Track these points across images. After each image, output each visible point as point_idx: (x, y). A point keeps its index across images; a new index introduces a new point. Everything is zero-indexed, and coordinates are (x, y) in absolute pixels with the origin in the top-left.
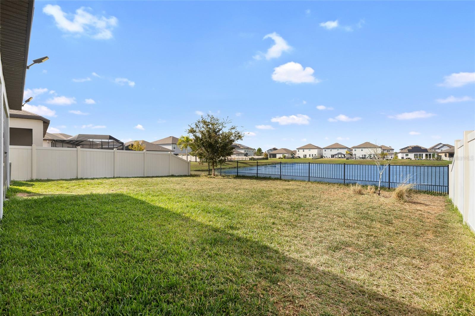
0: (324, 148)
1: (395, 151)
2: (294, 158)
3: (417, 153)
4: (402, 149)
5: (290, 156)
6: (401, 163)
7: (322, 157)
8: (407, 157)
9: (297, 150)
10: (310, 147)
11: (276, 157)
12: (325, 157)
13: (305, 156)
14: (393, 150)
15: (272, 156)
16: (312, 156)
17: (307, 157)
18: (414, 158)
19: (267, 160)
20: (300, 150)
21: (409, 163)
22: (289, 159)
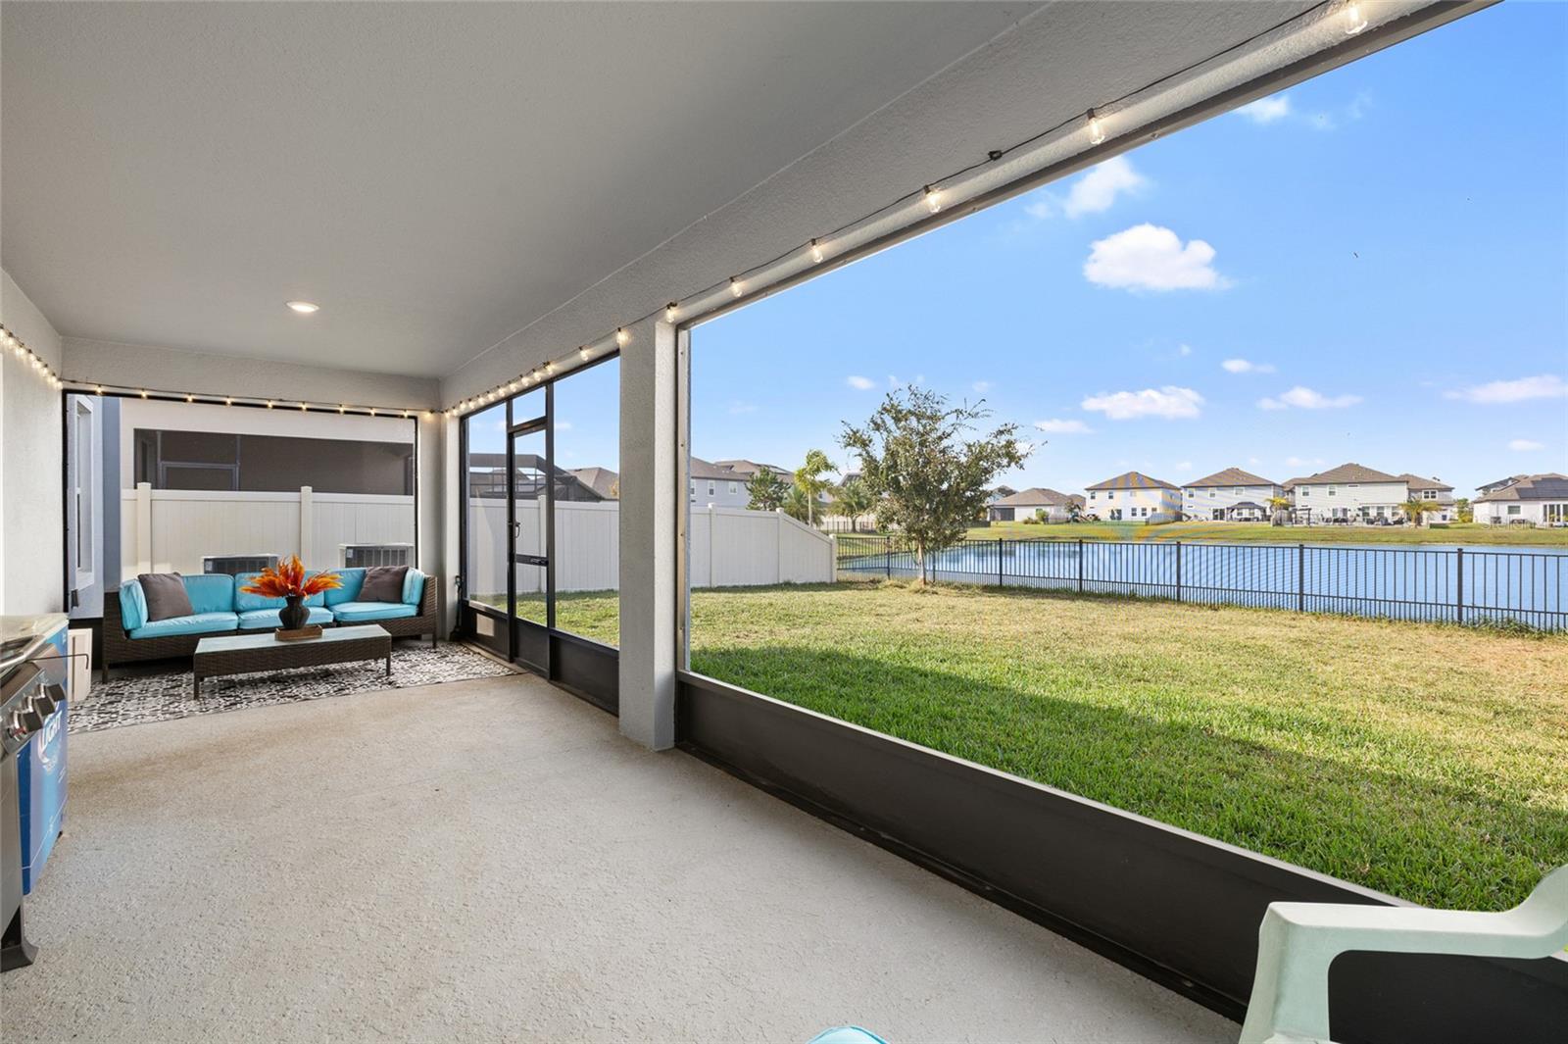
0: (1185, 487)
1: (1455, 495)
2: (1077, 521)
3: (1555, 503)
4: (1486, 488)
5: (1065, 514)
6: (1496, 537)
7: (1179, 517)
8: (1515, 516)
9: (1088, 495)
10: (1133, 482)
11: (1013, 519)
12: (1189, 518)
13: (1117, 515)
14: (1450, 489)
15: (998, 515)
16: (1144, 514)
17: (1123, 516)
18: (1545, 520)
19: (988, 529)
20: (1098, 494)
21: (1527, 538)
22: (1062, 523)
